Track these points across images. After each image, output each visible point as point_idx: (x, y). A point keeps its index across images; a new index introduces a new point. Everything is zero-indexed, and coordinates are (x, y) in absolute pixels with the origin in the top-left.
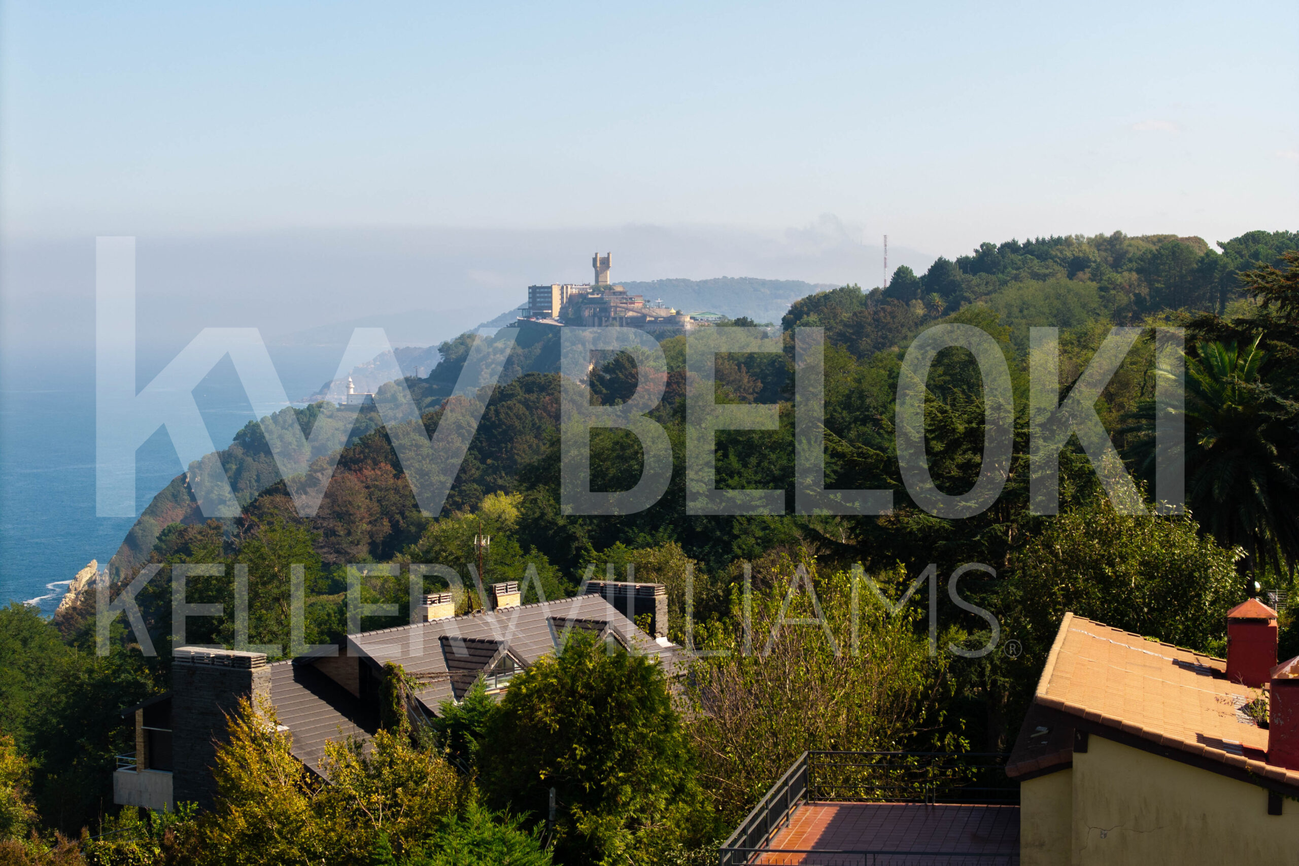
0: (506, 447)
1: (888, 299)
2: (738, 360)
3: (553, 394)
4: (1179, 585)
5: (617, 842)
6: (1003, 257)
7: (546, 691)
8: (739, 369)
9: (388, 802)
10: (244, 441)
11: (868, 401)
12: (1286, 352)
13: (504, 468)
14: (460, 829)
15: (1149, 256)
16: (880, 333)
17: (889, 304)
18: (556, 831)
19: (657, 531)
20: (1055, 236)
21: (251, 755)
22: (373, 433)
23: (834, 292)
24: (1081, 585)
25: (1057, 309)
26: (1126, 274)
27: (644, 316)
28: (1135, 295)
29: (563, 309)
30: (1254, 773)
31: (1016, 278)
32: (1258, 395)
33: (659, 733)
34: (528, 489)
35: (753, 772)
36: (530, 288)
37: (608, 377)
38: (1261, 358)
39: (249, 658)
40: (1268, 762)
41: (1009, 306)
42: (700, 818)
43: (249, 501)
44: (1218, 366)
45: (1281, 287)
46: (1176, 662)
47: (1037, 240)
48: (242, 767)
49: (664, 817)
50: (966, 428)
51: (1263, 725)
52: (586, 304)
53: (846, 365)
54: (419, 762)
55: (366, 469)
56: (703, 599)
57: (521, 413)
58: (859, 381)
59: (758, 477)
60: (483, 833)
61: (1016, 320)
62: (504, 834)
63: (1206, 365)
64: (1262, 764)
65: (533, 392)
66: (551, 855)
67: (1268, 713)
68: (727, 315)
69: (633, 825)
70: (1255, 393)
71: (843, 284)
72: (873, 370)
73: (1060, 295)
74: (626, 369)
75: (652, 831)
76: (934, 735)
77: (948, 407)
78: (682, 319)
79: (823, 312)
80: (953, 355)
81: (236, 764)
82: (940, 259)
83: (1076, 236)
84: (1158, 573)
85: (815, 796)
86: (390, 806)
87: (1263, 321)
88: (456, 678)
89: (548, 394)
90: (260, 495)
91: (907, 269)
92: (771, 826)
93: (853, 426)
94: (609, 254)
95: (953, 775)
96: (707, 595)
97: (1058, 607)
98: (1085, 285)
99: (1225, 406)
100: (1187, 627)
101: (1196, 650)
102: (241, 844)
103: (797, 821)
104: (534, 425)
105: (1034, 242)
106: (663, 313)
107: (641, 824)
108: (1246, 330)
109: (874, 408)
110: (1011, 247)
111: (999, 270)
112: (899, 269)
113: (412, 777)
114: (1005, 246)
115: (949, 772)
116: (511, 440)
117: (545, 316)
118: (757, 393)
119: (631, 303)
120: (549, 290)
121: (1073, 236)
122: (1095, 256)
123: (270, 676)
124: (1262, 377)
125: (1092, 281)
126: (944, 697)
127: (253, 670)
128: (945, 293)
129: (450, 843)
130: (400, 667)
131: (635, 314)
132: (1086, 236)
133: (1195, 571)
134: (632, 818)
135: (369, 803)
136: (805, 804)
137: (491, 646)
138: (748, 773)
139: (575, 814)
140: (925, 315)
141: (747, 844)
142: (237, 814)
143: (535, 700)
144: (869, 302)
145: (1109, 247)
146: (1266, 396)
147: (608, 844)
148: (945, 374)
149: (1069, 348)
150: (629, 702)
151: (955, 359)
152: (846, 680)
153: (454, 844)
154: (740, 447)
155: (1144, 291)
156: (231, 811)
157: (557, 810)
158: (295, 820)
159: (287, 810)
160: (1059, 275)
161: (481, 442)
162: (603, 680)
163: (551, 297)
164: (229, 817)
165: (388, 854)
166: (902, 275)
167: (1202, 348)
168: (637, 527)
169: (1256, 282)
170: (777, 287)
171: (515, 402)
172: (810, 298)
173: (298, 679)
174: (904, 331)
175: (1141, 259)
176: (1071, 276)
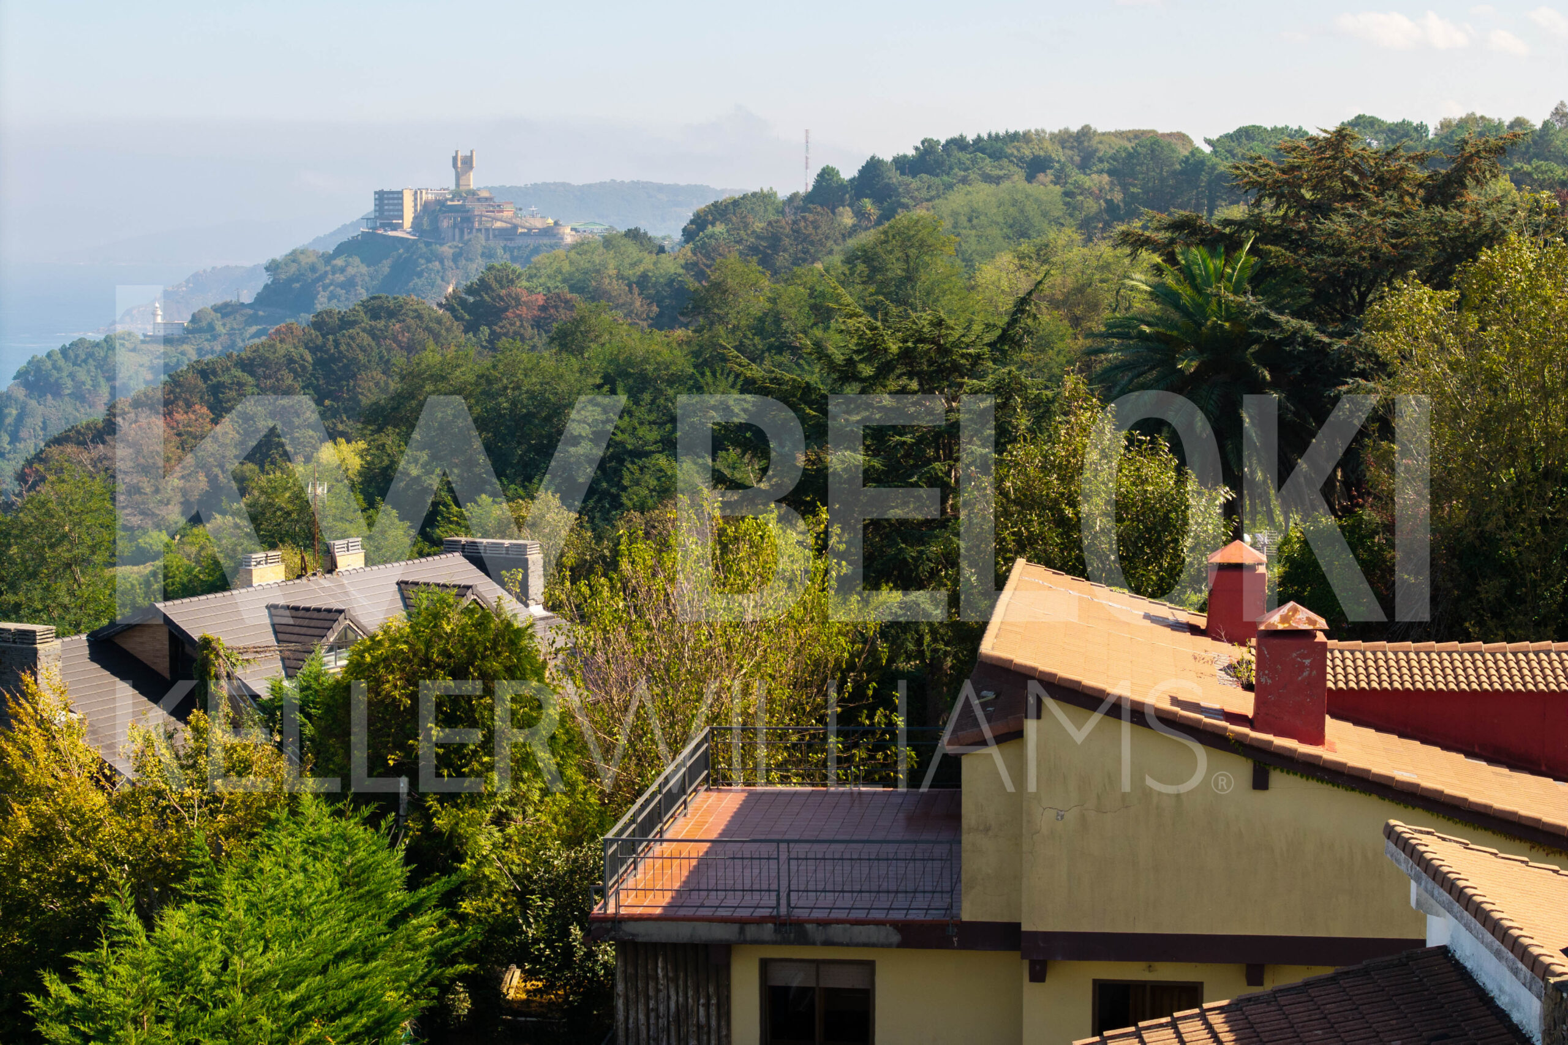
0: (348, 385)
1: (811, 206)
2: (628, 279)
3: (404, 321)
4: (1151, 529)
5: (482, 840)
6: (949, 155)
7: (395, 660)
8: (631, 291)
9: (205, 798)
10: (27, 380)
11: (785, 325)
12: (1282, 258)
13: (346, 411)
14: (292, 825)
15: (1124, 155)
16: (800, 247)
17: (810, 211)
18: (407, 828)
19: (530, 482)
20: (1012, 131)
21: (38, 743)
22: (185, 368)
23: (745, 197)
24: (1035, 528)
25: (1014, 219)
26: (1095, 176)
27: (515, 227)
28: (1107, 201)
29: (417, 218)
30: (1237, 741)
31: (964, 181)
32: (1248, 309)
33: (531, 709)
34: (374, 432)
35: (645, 757)
36: (376, 193)
37: (471, 299)
38: (1252, 266)
39: (34, 632)
40: (1253, 728)
41: (955, 214)
42: (582, 811)
43: (33, 452)
44: (1201, 275)
45: (1276, 181)
46: (1147, 616)
47: (990, 135)
48: (26, 756)
49: (539, 811)
50: (900, 348)
51: (1248, 687)
52: (445, 212)
53: (757, 281)
54: (244, 749)
55: (178, 412)
56: (586, 560)
57: (365, 343)
58: (773, 301)
59: (652, 418)
60: (319, 829)
61: (964, 231)
62: (345, 828)
63: (1187, 275)
64: (1246, 730)
65: (380, 318)
66: (401, 854)
67: (1254, 673)
68: (616, 227)
69: (500, 820)
70: (1244, 307)
71: (756, 189)
72: (790, 288)
73: (1016, 201)
74: (493, 291)
75: (524, 828)
76: (861, 712)
77: (879, 324)
78: (561, 231)
79: (731, 221)
80: (887, 270)
81: (19, 753)
82: (873, 158)
83: (1036, 131)
84: (1127, 514)
85: (718, 781)
86: (207, 803)
87: (1254, 222)
88: (287, 654)
89: (399, 321)
90: (47, 445)
91: (833, 169)
92: (665, 815)
93: (767, 354)
94: (472, 152)
95: (885, 759)
96: (591, 555)
97: (1009, 555)
98: (1046, 189)
99: (1209, 323)
100: (1162, 579)
101: (1171, 602)
102: (25, 849)
103: (697, 809)
104: (381, 358)
105: (986, 137)
106: (538, 224)
107: (510, 819)
108: (1234, 233)
109: (792, 333)
110: (958, 143)
111: (943, 171)
112: (823, 170)
113: (234, 767)
114: (952, 142)
115: (880, 755)
116: (354, 376)
117: (395, 227)
118: (652, 319)
119: (499, 212)
120: (399, 196)
121: (1033, 131)
122: (1059, 154)
123: (60, 653)
124: (1253, 288)
125: (1056, 184)
126: (873, 666)
127: (38, 646)
128: (878, 200)
129: (280, 843)
130: (218, 639)
131: (504, 225)
132: (1048, 131)
133: (1170, 511)
134: (500, 812)
135: (182, 798)
136: (706, 790)
137: (330, 616)
138: (640, 760)
139: (431, 807)
140: (854, 225)
141: (637, 832)
142: (20, 813)
143: (382, 671)
144: (787, 210)
145: (1075, 144)
146: (1257, 311)
147: (471, 842)
148: (877, 293)
149: (1026, 263)
150: (496, 672)
151: (890, 274)
152: (757, 646)
153: (285, 842)
154: (631, 381)
155: (1118, 197)
156: (13, 810)
157: (409, 803)
158: (91, 818)
159: (82, 806)
160: (1016, 178)
161: (317, 379)
162: (464, 645)
163: (402, 205)
164: (10, 818)
165: (204, 856)
166: (826, 176)
167: (1183, 253)
168: (506, 477)
169: (1246, 175)
170: (675, 192)
171: (359, 330)
172: (715, 205)
173: (94, 657)
174: (828, 244)
175: (1114, 158)
176: (1030, 178)
